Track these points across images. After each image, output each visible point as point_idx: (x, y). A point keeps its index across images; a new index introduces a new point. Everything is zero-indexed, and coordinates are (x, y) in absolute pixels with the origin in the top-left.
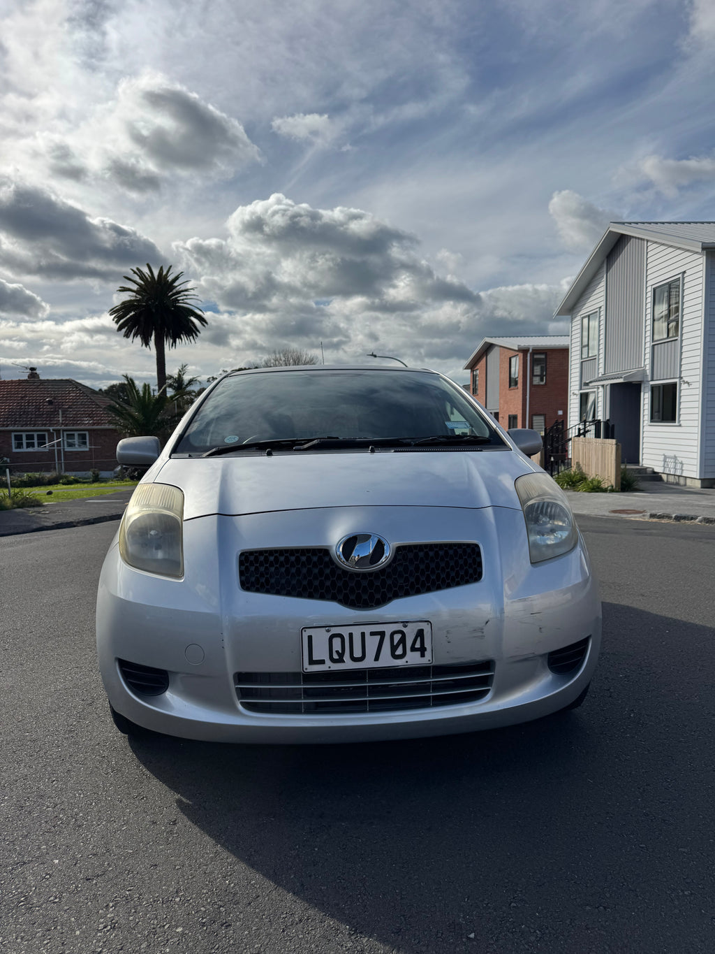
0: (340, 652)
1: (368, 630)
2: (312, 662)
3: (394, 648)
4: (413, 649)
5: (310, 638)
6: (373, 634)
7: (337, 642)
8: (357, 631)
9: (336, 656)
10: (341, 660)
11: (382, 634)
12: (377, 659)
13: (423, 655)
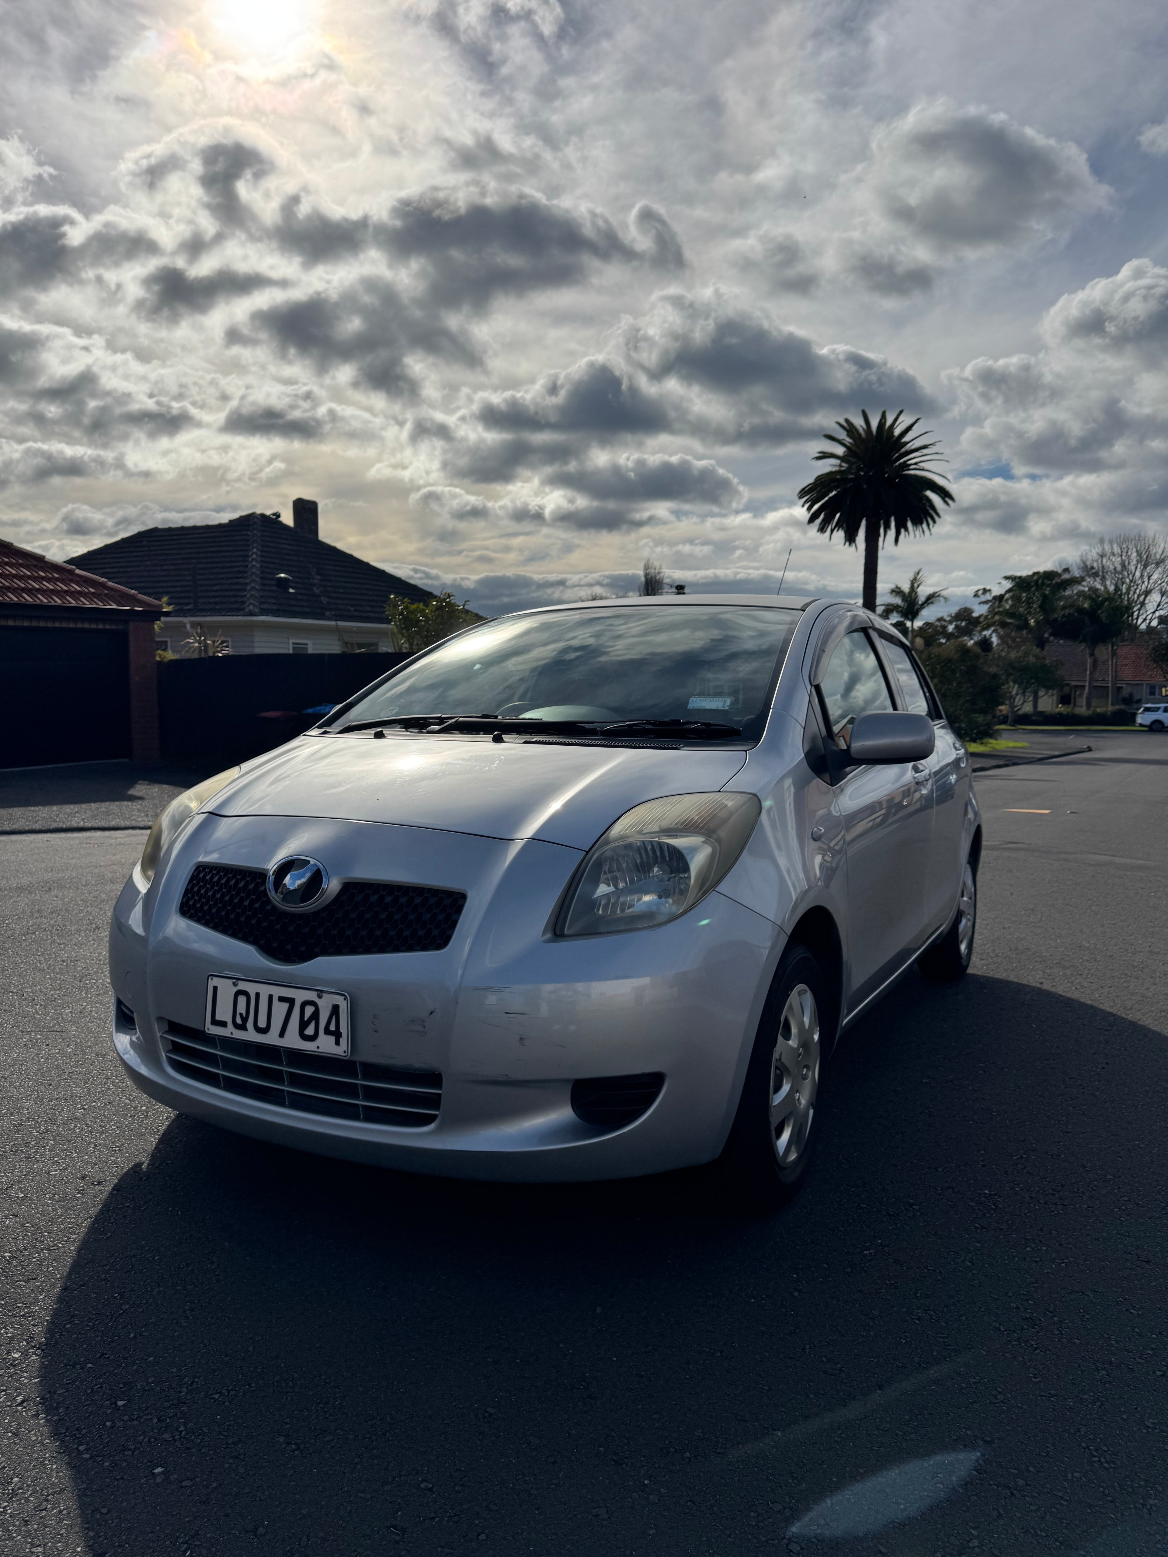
0: (244, 1016)
1: (278, 991)
2: (215, 1022)
3: (303, 1025)
4: (327, 1032)
5: (215, 989)
6: (282, 999)
7: (242, 1000)
8: (265, 991)
9: (239, 1021)
10: (243, 1027)
11: (291, 1001)
12: (282, 1034)
13: (337, 1043)
